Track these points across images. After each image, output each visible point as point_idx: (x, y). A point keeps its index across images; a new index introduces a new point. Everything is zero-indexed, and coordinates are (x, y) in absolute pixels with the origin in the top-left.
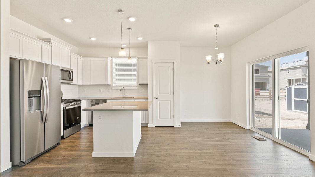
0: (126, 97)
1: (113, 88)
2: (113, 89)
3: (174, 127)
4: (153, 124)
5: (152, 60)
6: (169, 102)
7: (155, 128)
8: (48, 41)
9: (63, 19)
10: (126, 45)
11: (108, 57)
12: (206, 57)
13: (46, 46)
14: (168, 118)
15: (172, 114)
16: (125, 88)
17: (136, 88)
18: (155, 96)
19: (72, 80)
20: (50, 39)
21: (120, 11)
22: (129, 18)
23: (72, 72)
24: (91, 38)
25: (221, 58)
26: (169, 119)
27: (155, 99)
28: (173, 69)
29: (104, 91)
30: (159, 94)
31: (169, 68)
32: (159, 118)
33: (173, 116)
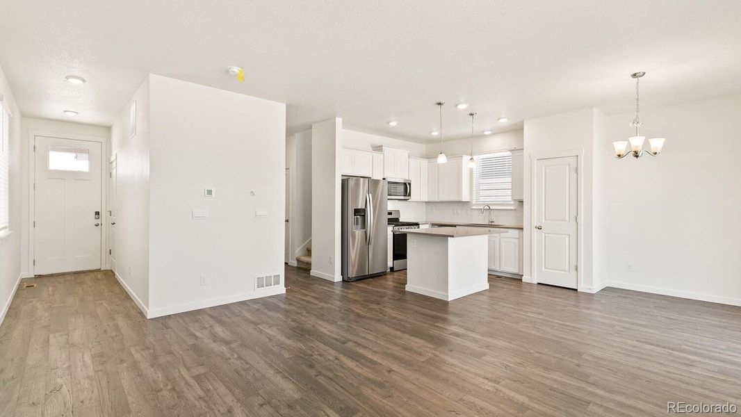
0: (492, 224)
1: (474, 207)
2: (475, 209)
3: (577, 290)
4: (531, 276)
5: (530, 155)
6: (568, 237)
7: (536, 285)
8: (378, 148)
10: (491, 131)
11: (462, 156)
12: (614, 143)
13: (377, 155)
14: (563, 271)
15: (573, 263)
16: (492, 207)
17: (512, 208)
18: (536, 223)
19: (410, 195)
20: (382, 146)
21: (440, 104)
22: (457, 105)
23: (410, 184)
25: (636, 146)
26: (566, 273)
27: (536, 230)
28: (577, 169)
29: (459, 212)
30: (545, 219)
31: (568, 167)
32: (545, 268)
33: (574, 268)
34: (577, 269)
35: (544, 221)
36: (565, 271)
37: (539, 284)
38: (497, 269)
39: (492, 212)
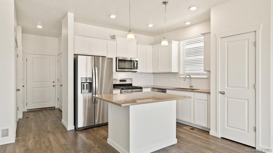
0: (192, 88)
1: (181, 77)
3: (255, 148)
4: (216, 132)
5: (215, 35)
6: (246, 102)
7: (220, 139)
9: (109, 16)
11: (172, 41)
13: (111, 42)
14: (243, 130)
15: (252, 125)
16: (191, 77)
17: (206, 77)
18: (220, 90)
20: (115, 36)
23: (137, 61)
24: (149, 24)
26: (246, 132)
27: (220, 95)
28: (255, 43)
29: (172, 79)
30: (228, 86)
31: (247, 42)
32: (228, 126)
33: (253, 129)
34: (255, 131)
35: (226, 87)
36: (245, 131)
37: (223, 138)
38: (192, 122)
39: (192, 80)
